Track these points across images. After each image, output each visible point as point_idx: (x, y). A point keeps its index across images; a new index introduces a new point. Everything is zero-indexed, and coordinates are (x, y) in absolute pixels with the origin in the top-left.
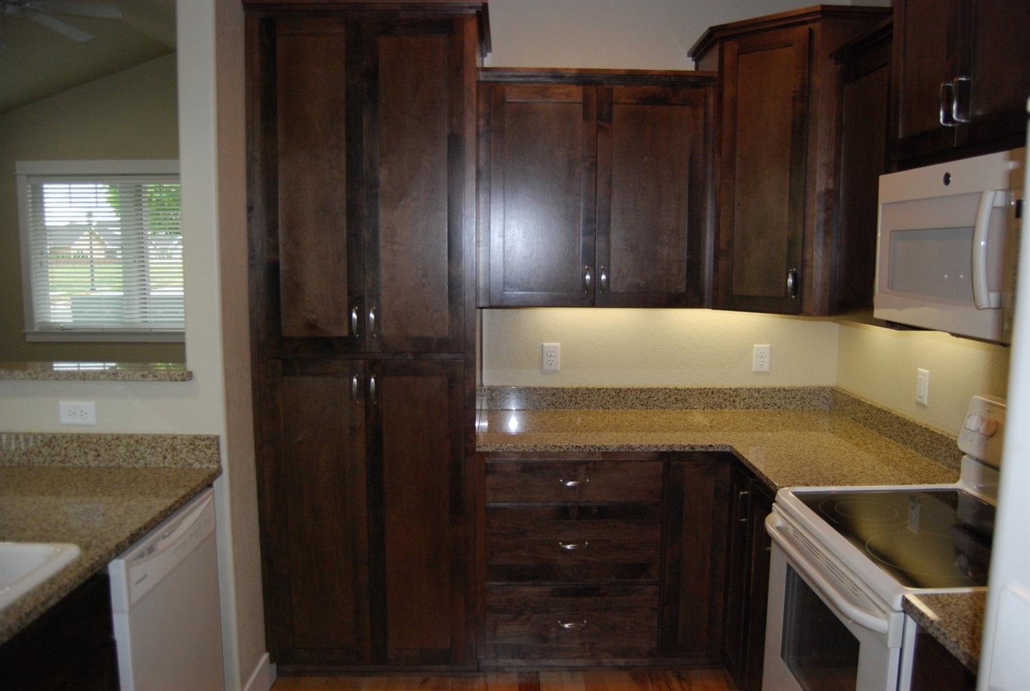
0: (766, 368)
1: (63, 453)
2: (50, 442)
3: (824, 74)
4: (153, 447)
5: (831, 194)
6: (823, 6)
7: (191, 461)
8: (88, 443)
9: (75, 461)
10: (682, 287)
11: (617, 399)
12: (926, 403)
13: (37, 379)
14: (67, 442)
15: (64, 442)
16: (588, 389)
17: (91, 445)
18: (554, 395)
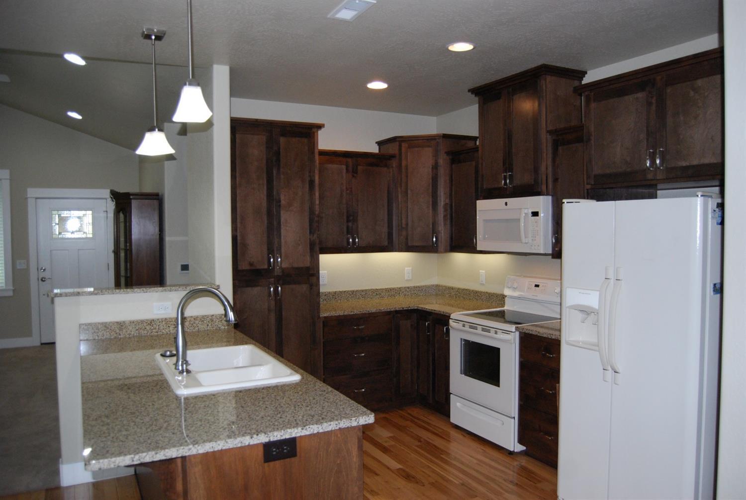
0: (410, 278)
1: (157, 328)
2: (151, 323)
3: (443, 160)
4: (203, 321)
5: (446, 204)
6: (444, 134)
7: (220, 326)
8: (170, 322)
9: (164, 331)
10: (386, 243)
11: (352, 295)
12: (484, 283)
13: (147, 292)
14: (160, 322)
15: (158, 322)
16: (340, 292)
17: (172, 323)
18: (325, 295)
